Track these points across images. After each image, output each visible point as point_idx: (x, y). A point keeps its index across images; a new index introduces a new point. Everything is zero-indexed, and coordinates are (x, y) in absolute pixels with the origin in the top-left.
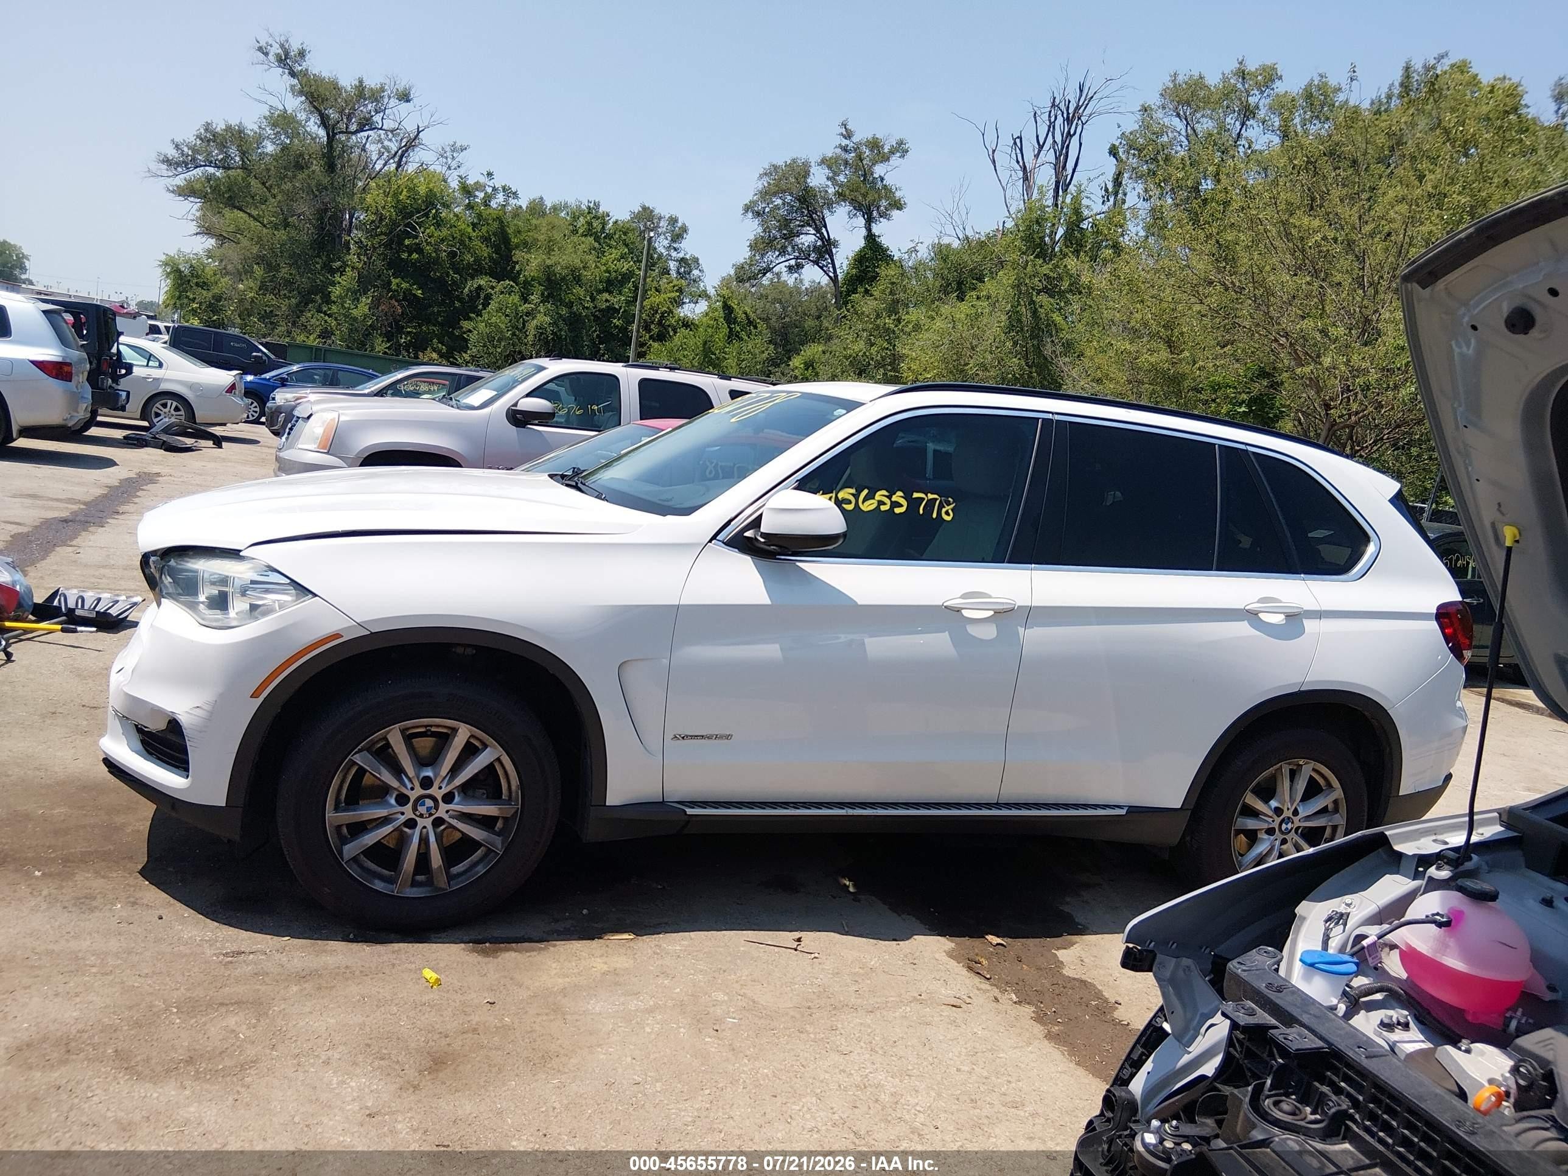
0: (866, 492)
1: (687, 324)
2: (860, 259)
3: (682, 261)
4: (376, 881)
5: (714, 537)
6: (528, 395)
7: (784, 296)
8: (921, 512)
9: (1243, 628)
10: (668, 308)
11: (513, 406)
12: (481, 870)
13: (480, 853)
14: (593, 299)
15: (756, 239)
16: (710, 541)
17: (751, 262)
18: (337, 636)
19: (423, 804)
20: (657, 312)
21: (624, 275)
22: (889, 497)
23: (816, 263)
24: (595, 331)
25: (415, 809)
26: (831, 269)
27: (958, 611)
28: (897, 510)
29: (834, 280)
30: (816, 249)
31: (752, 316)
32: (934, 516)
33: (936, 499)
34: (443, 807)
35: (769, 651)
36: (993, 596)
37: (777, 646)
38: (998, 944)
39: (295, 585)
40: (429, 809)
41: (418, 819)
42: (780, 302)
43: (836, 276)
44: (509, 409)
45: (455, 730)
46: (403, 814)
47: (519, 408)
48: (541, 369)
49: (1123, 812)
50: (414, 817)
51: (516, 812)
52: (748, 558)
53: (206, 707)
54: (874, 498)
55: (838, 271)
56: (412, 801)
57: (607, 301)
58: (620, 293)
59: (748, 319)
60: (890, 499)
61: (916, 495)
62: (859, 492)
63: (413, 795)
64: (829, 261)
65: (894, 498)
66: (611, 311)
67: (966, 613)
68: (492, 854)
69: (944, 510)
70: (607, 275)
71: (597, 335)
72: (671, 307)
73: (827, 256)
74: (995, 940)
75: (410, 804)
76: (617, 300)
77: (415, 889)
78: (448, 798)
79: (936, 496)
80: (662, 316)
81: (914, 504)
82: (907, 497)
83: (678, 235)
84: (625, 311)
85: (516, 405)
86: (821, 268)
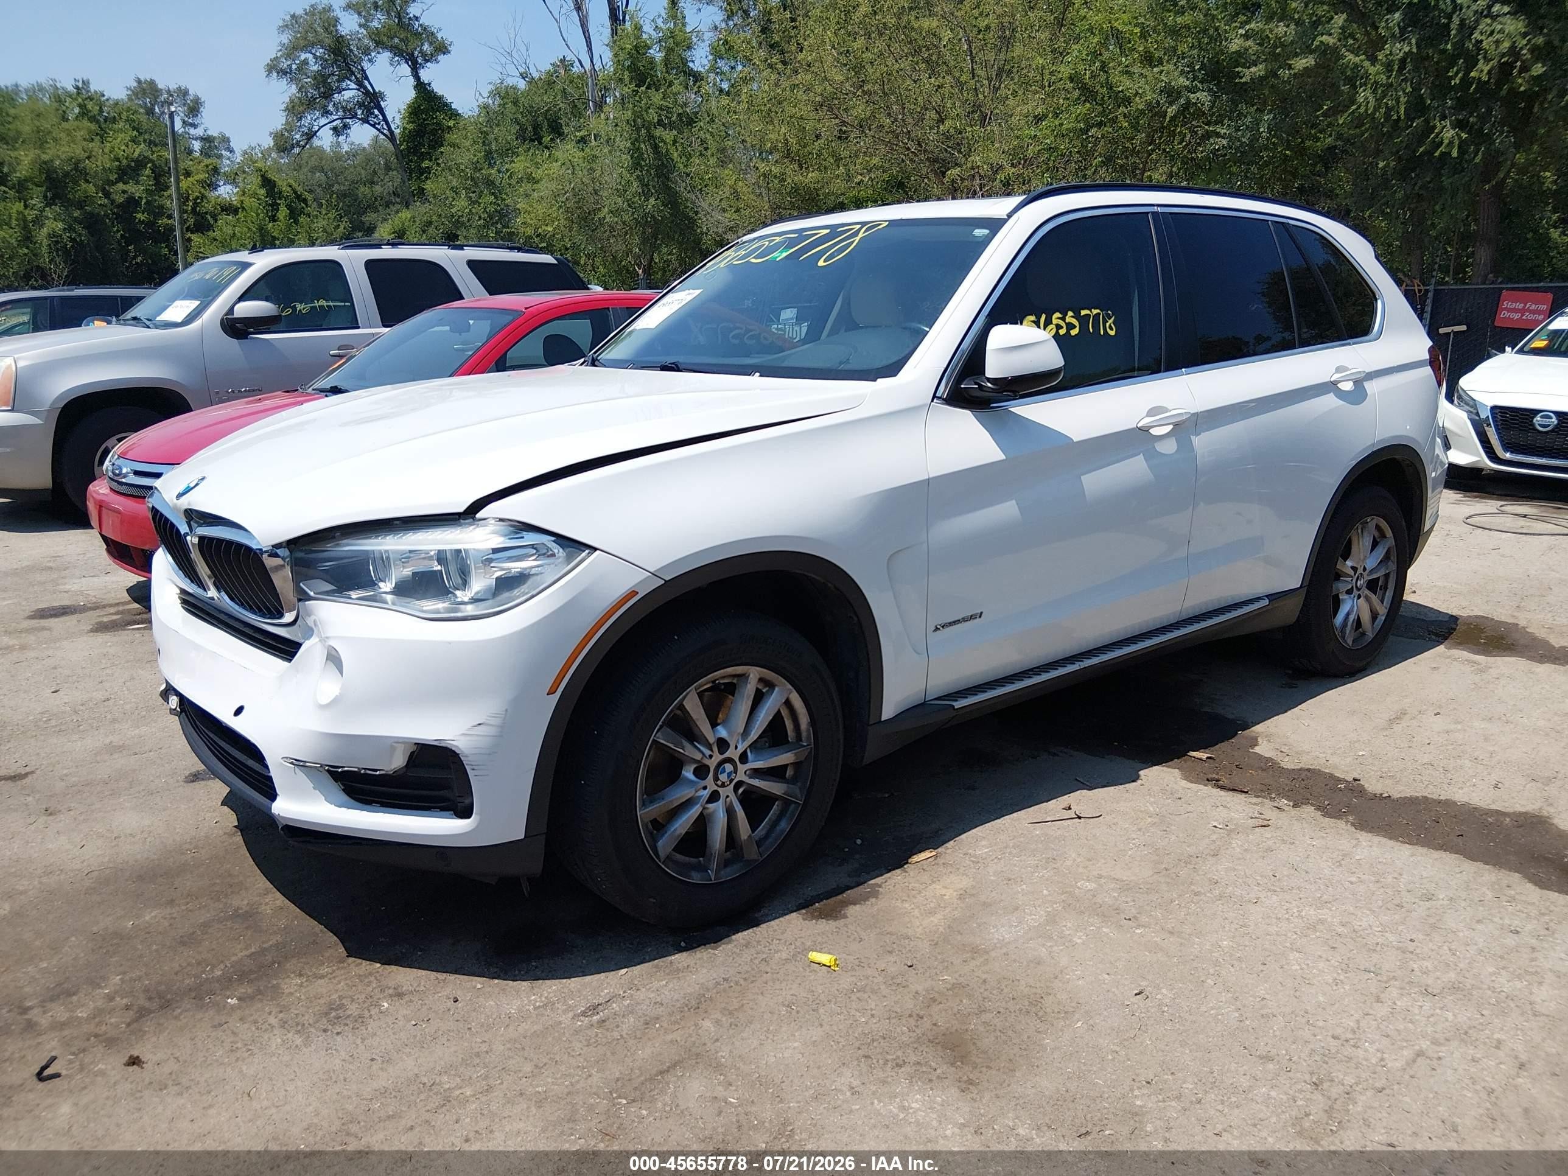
0: (1043, 317)
1: (229, 209)
2: (415, 112)
3: (207, 140)
4: (694, 874)
5: (934, 397)
6: (242, 298)
7: (322, 163)
8: (1091, 331)
9: (1330, 401)
10: (200, 192)
11: (227, 314)
12: (784, 825)
13: (776, 808)
14: (107, 195)
15: (292, 101)
16: (932, 401)
17: (289, 128)
18: (634, 593)
19: (724, 771)
20: (187, 199)
21: (137, 161)
22: (1063, 319)
23: (365, 121)
24: (118, 231)
25: (716, 779)
26: (385, 127)
27: (1145, 430)
28: (1074, 332)
29: (391, 137)
30: (361, 105)
31: (299, 189)
32: (1102, 333)
33: (1099, 314)
34: (742, 768)
35: (1007, 510)
36: (1170, 408)
37: (1014, 502)
38: (1208, 758)
39: (561, 541)
40: (729, 774)
41: (720, 789)
42: (322, 170)
43: (392, 132)
44: (222, 320)
45: (743, 677)
46: (705, 788)
47: (236, 315)
48: (246, 266)
49: (1266, 602)
50: (716, 788)
51: (810, 753)
52: (968, 412)
53: (493, 721)
54: (1052, 323)
55: (393, 127)
56: (712, 770)
57: (124, 192)
58: (137, 183)
59: (295, 192)
60: (1064, 321)
61: (1083, 312)
62: (1039, 318)
63: (712, 764)
64: (381, 117)
65: (1068, 320)
66: (132, 203)
67: (1155, 432)
68: (793, 806)
69: (1108, 325)
70: (117, 163)
71: (122, 235)
72: (202, 190)
73: (376, 112)
74: (1202, 755)
75: (711, 774)
76: (136, 190)
77: (728, 870)
78: (744, 758)
79: (1098, 311)
80: (196, 204)
81: (1083, 321)
82: (1077, 316)
83: (194, 108)
84: (148, 203)
85: (231, 310)
86: (373, 126)
